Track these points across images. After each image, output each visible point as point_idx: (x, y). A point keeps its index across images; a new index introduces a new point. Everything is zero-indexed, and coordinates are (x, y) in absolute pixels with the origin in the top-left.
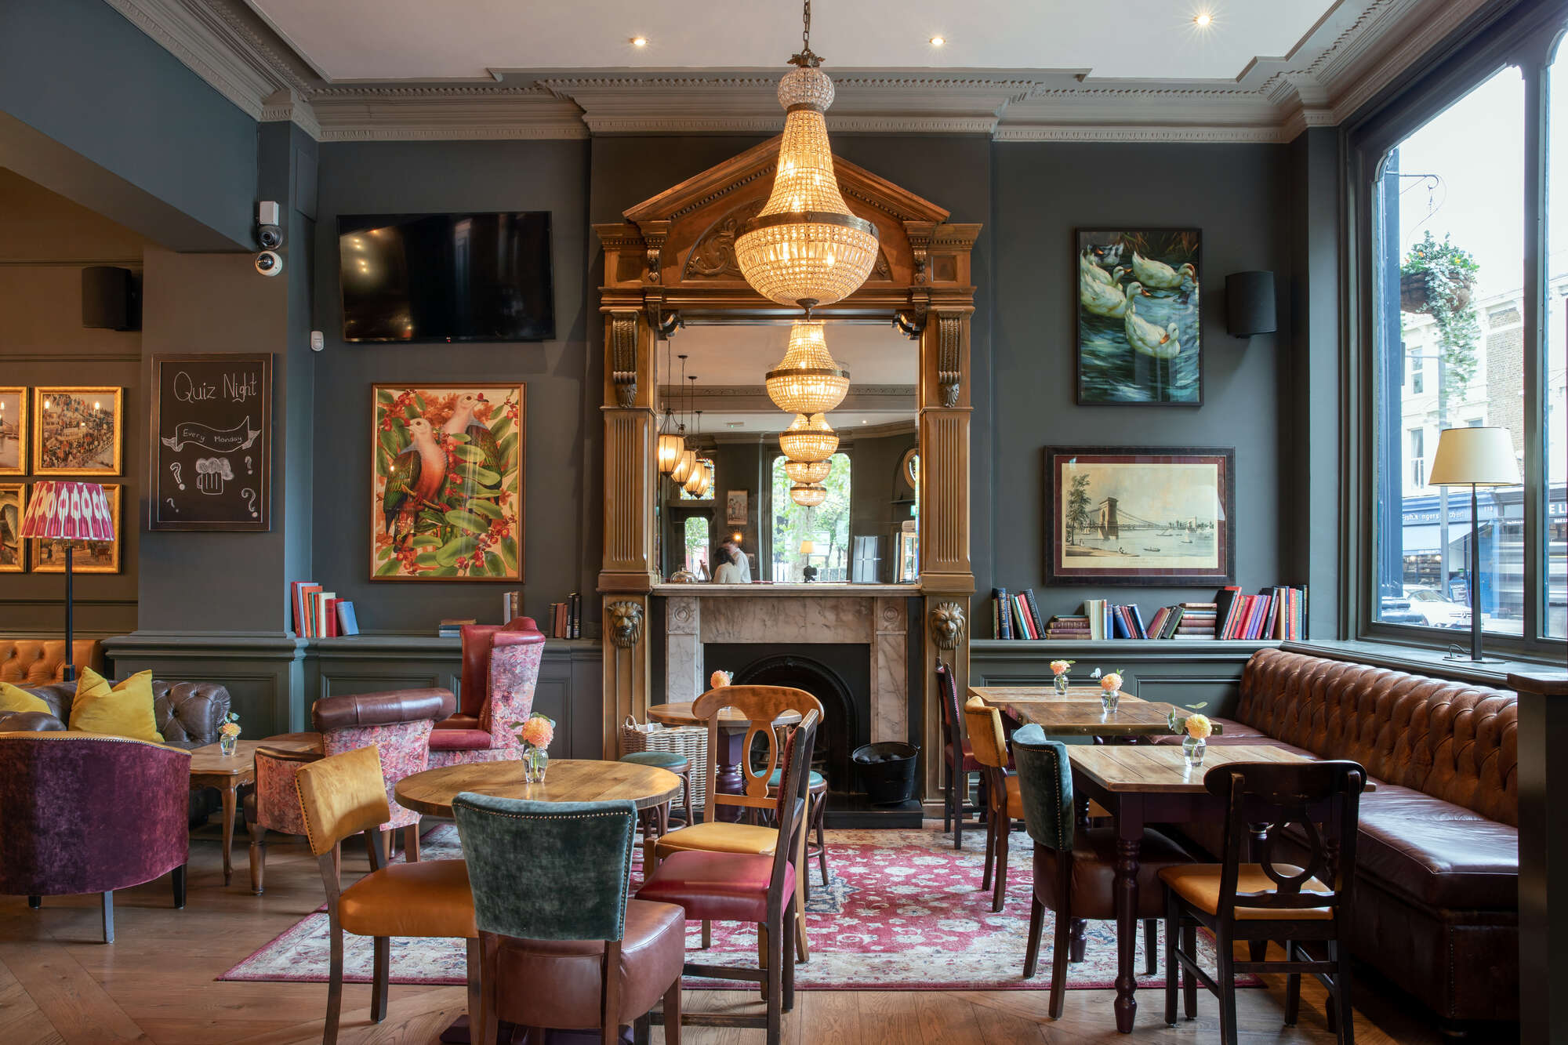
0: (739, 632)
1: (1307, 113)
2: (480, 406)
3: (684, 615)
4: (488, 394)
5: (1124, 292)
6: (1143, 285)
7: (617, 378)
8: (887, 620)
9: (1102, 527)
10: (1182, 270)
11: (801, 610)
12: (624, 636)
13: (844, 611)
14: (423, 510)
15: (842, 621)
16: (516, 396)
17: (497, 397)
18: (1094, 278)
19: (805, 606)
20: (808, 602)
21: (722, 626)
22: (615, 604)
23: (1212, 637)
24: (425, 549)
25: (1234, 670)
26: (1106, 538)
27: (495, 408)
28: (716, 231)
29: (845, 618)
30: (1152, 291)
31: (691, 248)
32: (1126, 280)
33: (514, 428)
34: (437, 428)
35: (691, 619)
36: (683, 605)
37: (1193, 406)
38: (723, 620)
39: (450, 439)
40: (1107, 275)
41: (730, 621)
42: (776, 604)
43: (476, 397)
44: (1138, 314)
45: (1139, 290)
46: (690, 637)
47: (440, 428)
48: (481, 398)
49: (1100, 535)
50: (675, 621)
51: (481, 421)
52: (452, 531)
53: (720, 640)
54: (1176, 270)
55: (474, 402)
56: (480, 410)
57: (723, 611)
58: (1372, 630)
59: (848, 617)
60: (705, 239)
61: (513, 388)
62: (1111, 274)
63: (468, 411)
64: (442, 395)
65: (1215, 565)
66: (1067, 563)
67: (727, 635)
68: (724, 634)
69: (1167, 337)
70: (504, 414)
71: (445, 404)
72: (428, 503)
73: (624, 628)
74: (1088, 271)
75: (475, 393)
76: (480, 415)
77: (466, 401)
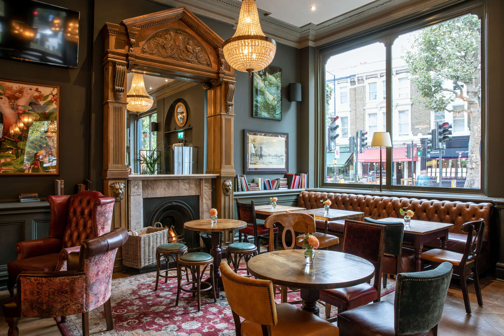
0: (156, 193)
1: (310, 42)
2: (36, 94)
3: (136, 187)
4: (41, 89)
5: (264, 84)
6: (269, 82)
7: (117, 89)
8: (206, 186)
9: (259, 155)
10: (277, 80)
11: (177, 184)
12: (118, 197)
13: (192, 184)
14: (4, 141)
15: (191, 187)
16: (55, 91)
17: (46, 91)
18: (257, 78)
19: (179, 182)
20: (180, 181)
21: (150, 192)
22: (114, 184)
23: (287, 188)
24: (6, 160)
25: (294, 198)
26: (260, 159)
27: (45, 95)
28: (153, 37)
29: (191, 186)
30: (270, 84)
31: (144, 41)
32: (264, 80)
33: (54, 106)
34: (12, 101)
35: (139, 189)
36: (136, 183)
37: (279, 120)
38: (150, 189)
39: (20, 108)
40: (260, 77)
41: (153, 189)
42: (169, 182)
43: (35, 89)
44: (268, 91)
45: (268, 84)
46: (139, 196)
47: (14, 102)
48: (37, 90)
49: (258, 158)
50: (133, 190)
51: (37, 101)
52: (22, 152)
53: (149, 197)
54: (276, 79)
55: (33, 91)
56: (36, 96)
57: (150, 185)
58: (324, 185)
59: (193, 186)
60: (150, 39)
61: (54, 88)
62: (261, 77)
63: (30, 95)
64: (15, 86)
65: (284, 167)
66: (251, 166)
67: (152, 194)
68: (150, 194)
69: (274, 99)
70: (49, 99)
71: (17, 91)
72: (7, 138)
73: (119, 193)
74: (256, 76)
75: (34, 87)
76: (37, 98)
77: (29, 90)
